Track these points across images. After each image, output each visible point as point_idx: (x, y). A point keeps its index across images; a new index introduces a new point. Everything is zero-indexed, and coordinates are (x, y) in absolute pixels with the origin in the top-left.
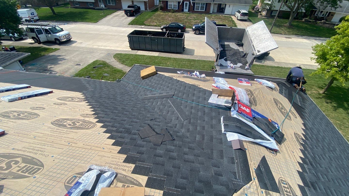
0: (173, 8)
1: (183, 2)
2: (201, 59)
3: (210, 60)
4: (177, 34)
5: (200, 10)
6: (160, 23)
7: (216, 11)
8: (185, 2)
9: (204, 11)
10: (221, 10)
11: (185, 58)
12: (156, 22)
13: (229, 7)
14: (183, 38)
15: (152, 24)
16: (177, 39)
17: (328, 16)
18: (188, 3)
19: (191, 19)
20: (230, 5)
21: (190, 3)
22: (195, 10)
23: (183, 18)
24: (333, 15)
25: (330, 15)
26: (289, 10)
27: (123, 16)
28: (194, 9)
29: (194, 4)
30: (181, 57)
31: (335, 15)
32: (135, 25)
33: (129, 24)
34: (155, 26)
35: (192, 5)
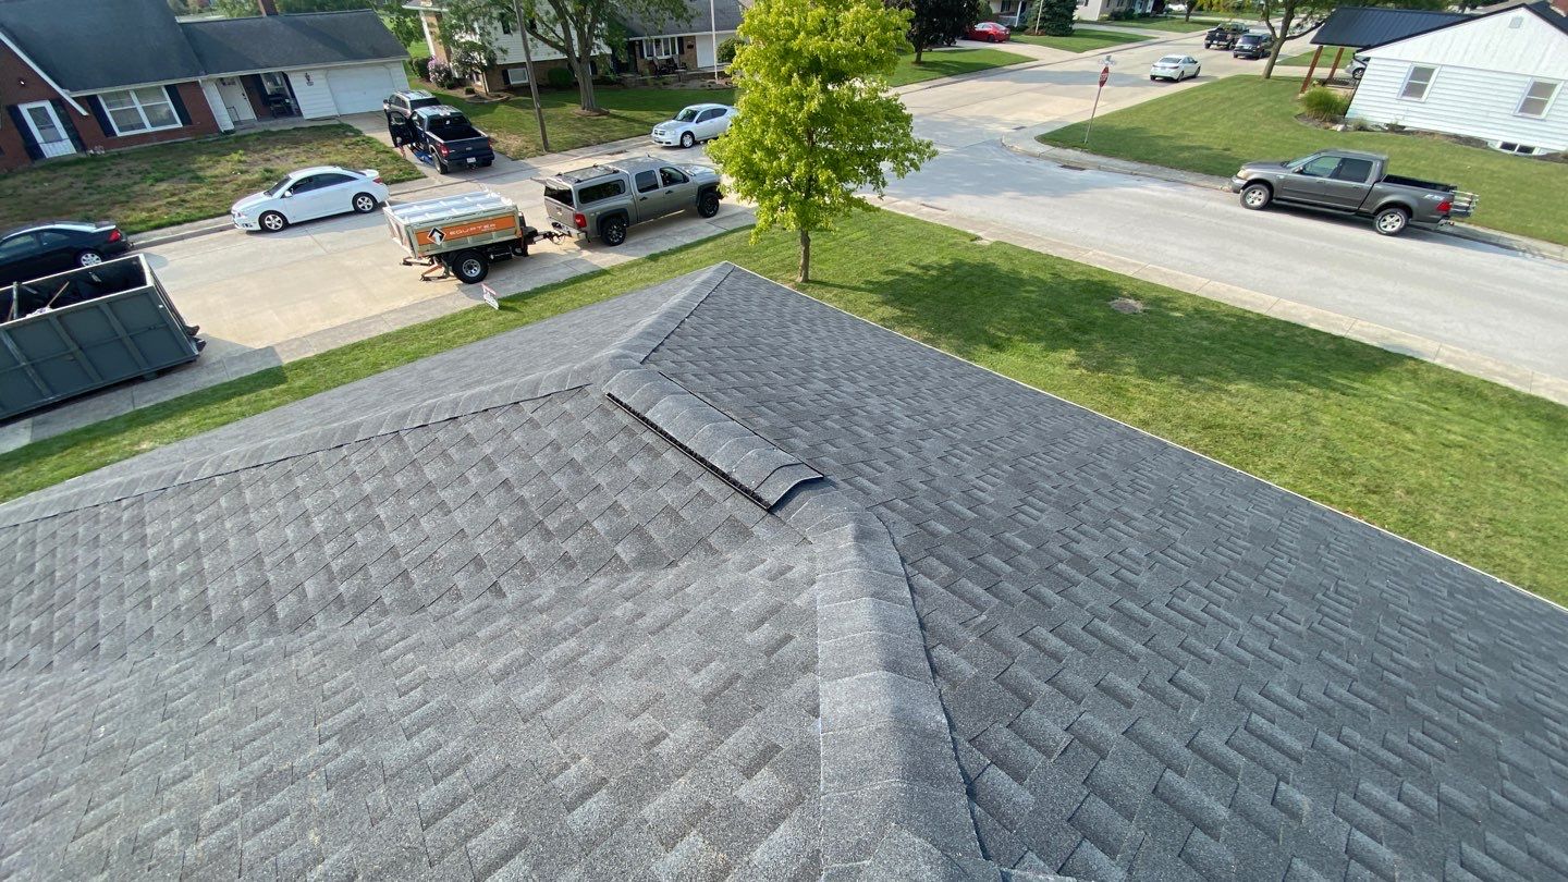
2: (333, 347)
3: (386, 331)
4: (95, 278)
5: (150, 129)
7: (247, 112)
8: (22, 108)
9: (179, 125)
10: (278, 102)
11: (237, 372)
13: (310, 83)
14: (150, 283)
16: (109, 302)
17: (681, 52)
18: (48, 105)
19: (121, 182)
20: (308, 77)
21: (59, 103)
22: (121, 133)
23: (67, 194)
24: (691, 47)
25: (685, 49)
26: (560, 56)
28: (109, 131)
29: (92, 103)
30: (210, 382)
31: (698, 46)
35: (84, 113)
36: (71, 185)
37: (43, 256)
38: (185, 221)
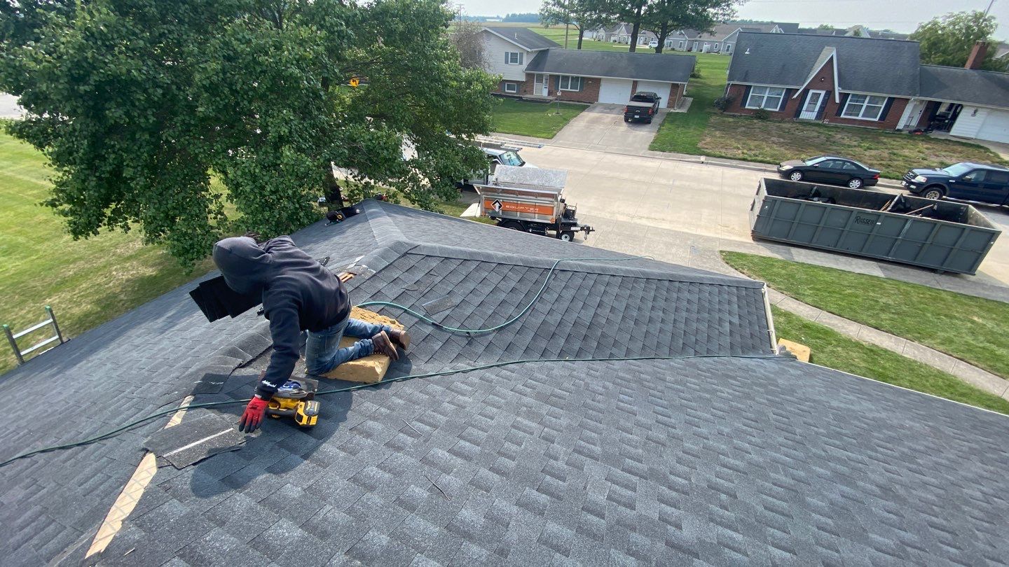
0: (762, 106)
1: (806, 91)
4: (935, 207)
5: (860, 117)
6: (750, 150)
7: (914, 123)
8: (811, 92)
9: (877, 120)
10: (940, 120)
12: (738, 149)
13: (974, 115)
15: (730, 153)
16: (973, 230)
18: (823, 93)
21: (830, 93)
22: (842, 116)
27: (616, 123)
28: (839, 114)
29: (844, 97)
32: (672, 154)
33: (652, 148)
34: (744, 160)
35: (837, 101)
36: (818, 137)
37: (840, 173)
38: (894, 178)
